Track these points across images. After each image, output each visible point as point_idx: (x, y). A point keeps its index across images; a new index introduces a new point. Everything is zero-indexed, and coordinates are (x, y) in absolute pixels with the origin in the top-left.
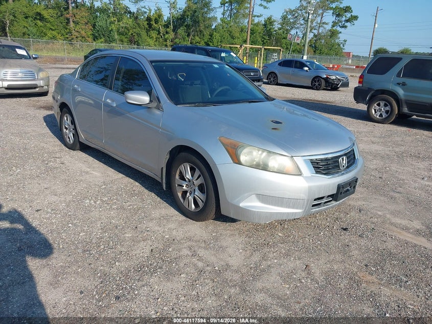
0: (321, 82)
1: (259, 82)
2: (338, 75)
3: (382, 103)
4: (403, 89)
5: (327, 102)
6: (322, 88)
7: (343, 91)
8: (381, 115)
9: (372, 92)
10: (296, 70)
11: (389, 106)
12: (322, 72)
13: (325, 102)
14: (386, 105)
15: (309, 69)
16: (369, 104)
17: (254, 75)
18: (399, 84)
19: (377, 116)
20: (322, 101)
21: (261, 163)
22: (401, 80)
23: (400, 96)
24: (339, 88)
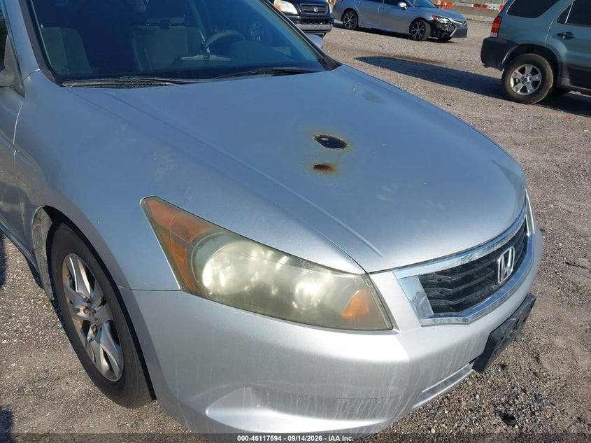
0: (425, 27)
1: (326, 23)
2: (453, 16)
3: (528, 69)
4: (567, 45)
5: (433, 62)
6: (425, 37)
7: (458, 44)
8: (524, 90)
9: (514, 48)
10: (388, 7)
11: (540, 74)
12: (427, 11)
13: (429, 61)
14: (534, 72)
15: (408, 6)
16: (507, 68)
17: (319, 12)
18: (560, 35)
19: (517, 89)
20: (425, 60)
21: (274, 292)
22: (565, 28)
23: (559, 56)
24: (451, 38)
